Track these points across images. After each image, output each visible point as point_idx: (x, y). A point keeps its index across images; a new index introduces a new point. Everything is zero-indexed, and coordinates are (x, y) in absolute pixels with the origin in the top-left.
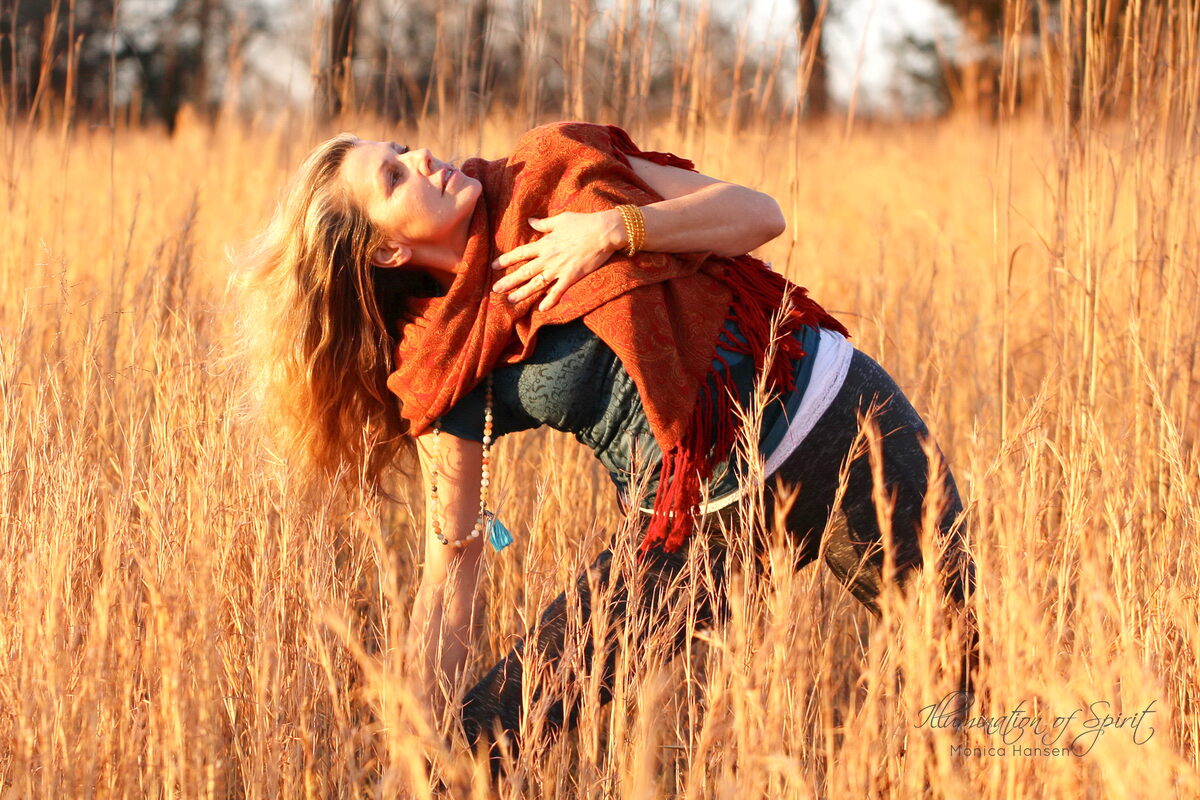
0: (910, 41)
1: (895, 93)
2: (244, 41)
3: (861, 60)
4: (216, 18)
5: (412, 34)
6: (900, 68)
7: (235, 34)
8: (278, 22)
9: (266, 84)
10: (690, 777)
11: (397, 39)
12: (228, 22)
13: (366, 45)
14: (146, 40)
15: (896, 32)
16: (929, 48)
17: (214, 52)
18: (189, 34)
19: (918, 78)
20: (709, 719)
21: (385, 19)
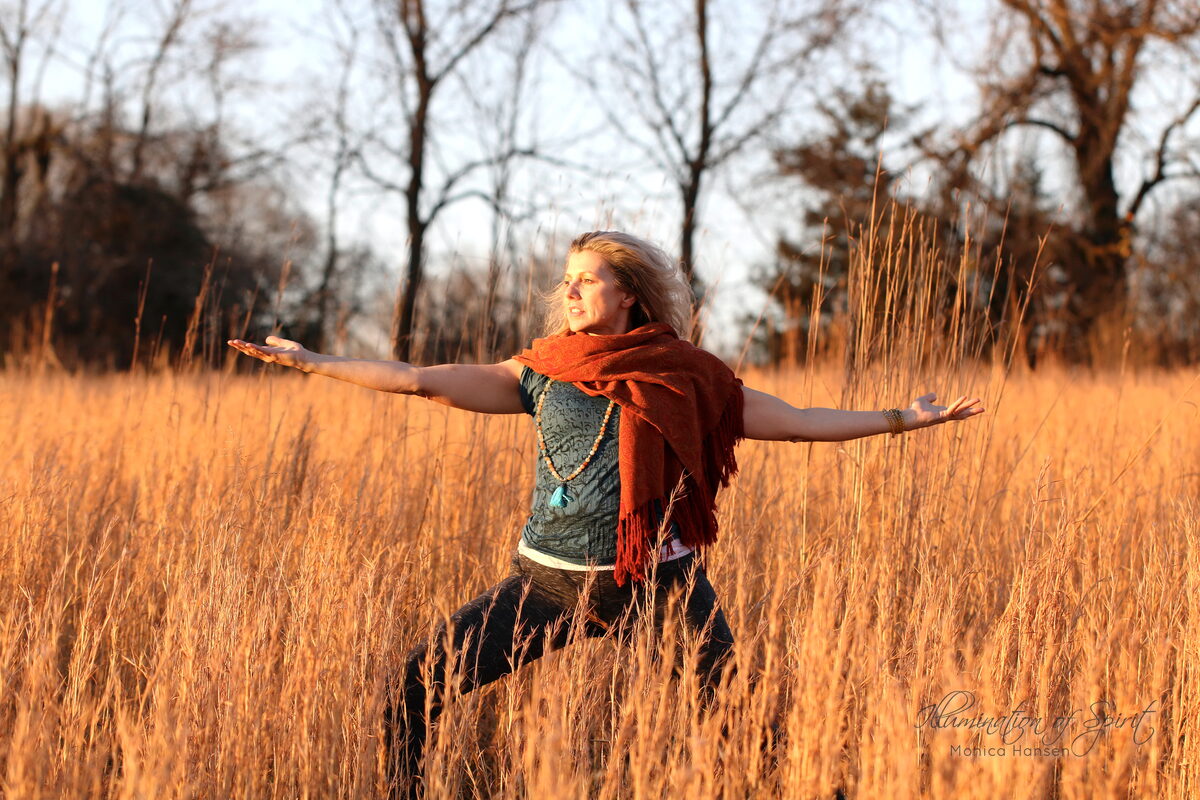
0: (750, 318)
1: (741, 348)
2: (346, 319)
3: (722, 328)
4: (329, 304)
5: (449, 314)
6: (744, 334)
7: (341, 315)
8: (367, 307)
9: (362, 345)
10: (611, 759)
11: (440, 316)
12: (338, 307)
13: (421, 322)
14: (288, 319)
15: (742, 313)
16: (763, 322)
17: (329, 325)
18: (314, 315)
19: (755, 340)
20: (623, 725)
21: (432, 305)
